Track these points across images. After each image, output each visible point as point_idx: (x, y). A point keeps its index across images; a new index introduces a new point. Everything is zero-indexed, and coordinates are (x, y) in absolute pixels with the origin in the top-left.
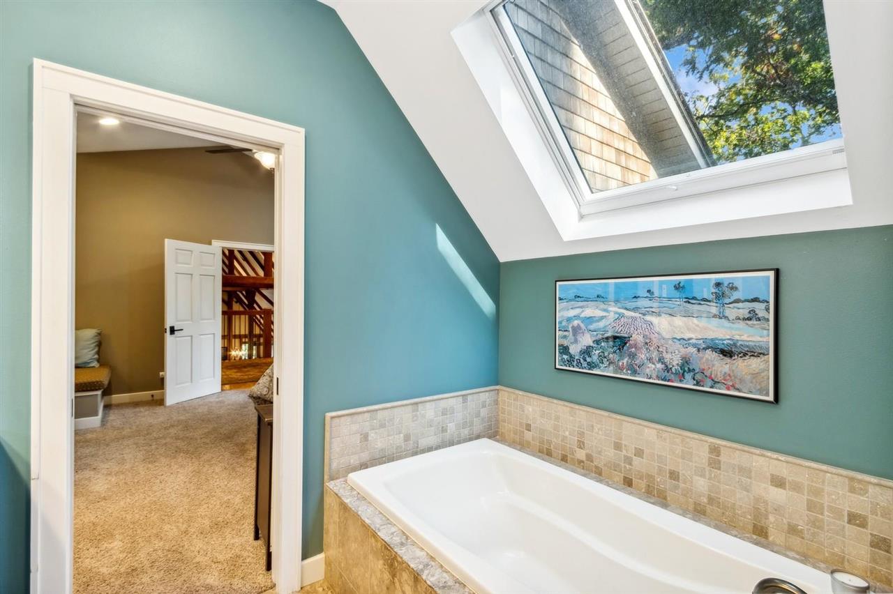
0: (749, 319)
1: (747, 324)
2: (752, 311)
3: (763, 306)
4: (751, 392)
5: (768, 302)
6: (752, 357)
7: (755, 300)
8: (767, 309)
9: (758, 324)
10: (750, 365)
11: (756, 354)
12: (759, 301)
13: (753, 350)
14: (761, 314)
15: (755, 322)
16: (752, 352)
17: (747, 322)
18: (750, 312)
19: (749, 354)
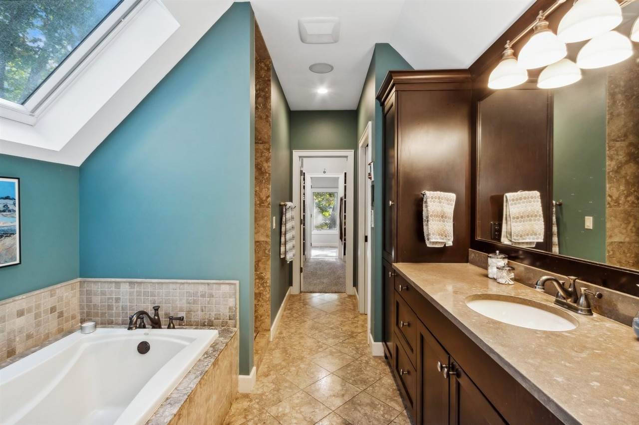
0: (4, 211)
1: (3, 215)
2: (6, 206)
3: (11, 202)
4: (6, 262)
5: (15, 200)
6: (6, 238)
7: (7, 198)
8: (14, 204)
9: (10, 214)
10: (5, 243)
11: (9, 235)
12: (10, 199)
13: (7, 232)
14: (11, 207)
15: (8, 213)
16: (6, 234)
17: (3, 213)
18: (4, 206)
19: (5, 236)
